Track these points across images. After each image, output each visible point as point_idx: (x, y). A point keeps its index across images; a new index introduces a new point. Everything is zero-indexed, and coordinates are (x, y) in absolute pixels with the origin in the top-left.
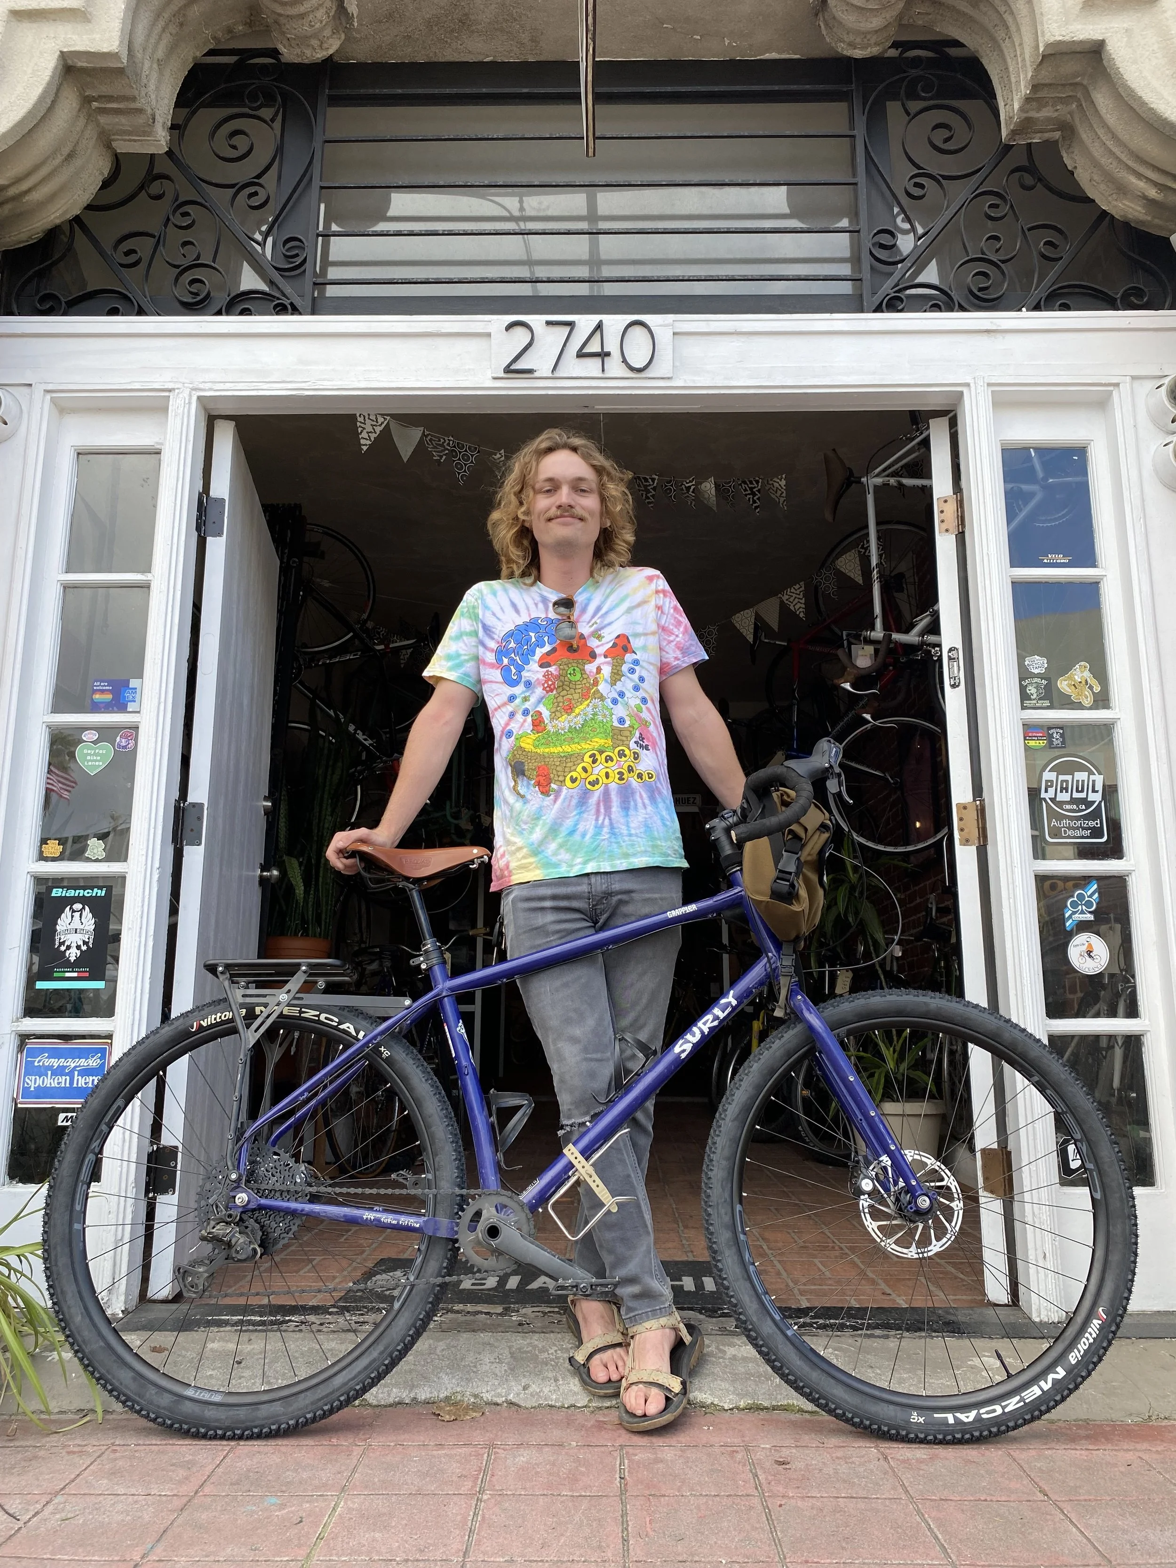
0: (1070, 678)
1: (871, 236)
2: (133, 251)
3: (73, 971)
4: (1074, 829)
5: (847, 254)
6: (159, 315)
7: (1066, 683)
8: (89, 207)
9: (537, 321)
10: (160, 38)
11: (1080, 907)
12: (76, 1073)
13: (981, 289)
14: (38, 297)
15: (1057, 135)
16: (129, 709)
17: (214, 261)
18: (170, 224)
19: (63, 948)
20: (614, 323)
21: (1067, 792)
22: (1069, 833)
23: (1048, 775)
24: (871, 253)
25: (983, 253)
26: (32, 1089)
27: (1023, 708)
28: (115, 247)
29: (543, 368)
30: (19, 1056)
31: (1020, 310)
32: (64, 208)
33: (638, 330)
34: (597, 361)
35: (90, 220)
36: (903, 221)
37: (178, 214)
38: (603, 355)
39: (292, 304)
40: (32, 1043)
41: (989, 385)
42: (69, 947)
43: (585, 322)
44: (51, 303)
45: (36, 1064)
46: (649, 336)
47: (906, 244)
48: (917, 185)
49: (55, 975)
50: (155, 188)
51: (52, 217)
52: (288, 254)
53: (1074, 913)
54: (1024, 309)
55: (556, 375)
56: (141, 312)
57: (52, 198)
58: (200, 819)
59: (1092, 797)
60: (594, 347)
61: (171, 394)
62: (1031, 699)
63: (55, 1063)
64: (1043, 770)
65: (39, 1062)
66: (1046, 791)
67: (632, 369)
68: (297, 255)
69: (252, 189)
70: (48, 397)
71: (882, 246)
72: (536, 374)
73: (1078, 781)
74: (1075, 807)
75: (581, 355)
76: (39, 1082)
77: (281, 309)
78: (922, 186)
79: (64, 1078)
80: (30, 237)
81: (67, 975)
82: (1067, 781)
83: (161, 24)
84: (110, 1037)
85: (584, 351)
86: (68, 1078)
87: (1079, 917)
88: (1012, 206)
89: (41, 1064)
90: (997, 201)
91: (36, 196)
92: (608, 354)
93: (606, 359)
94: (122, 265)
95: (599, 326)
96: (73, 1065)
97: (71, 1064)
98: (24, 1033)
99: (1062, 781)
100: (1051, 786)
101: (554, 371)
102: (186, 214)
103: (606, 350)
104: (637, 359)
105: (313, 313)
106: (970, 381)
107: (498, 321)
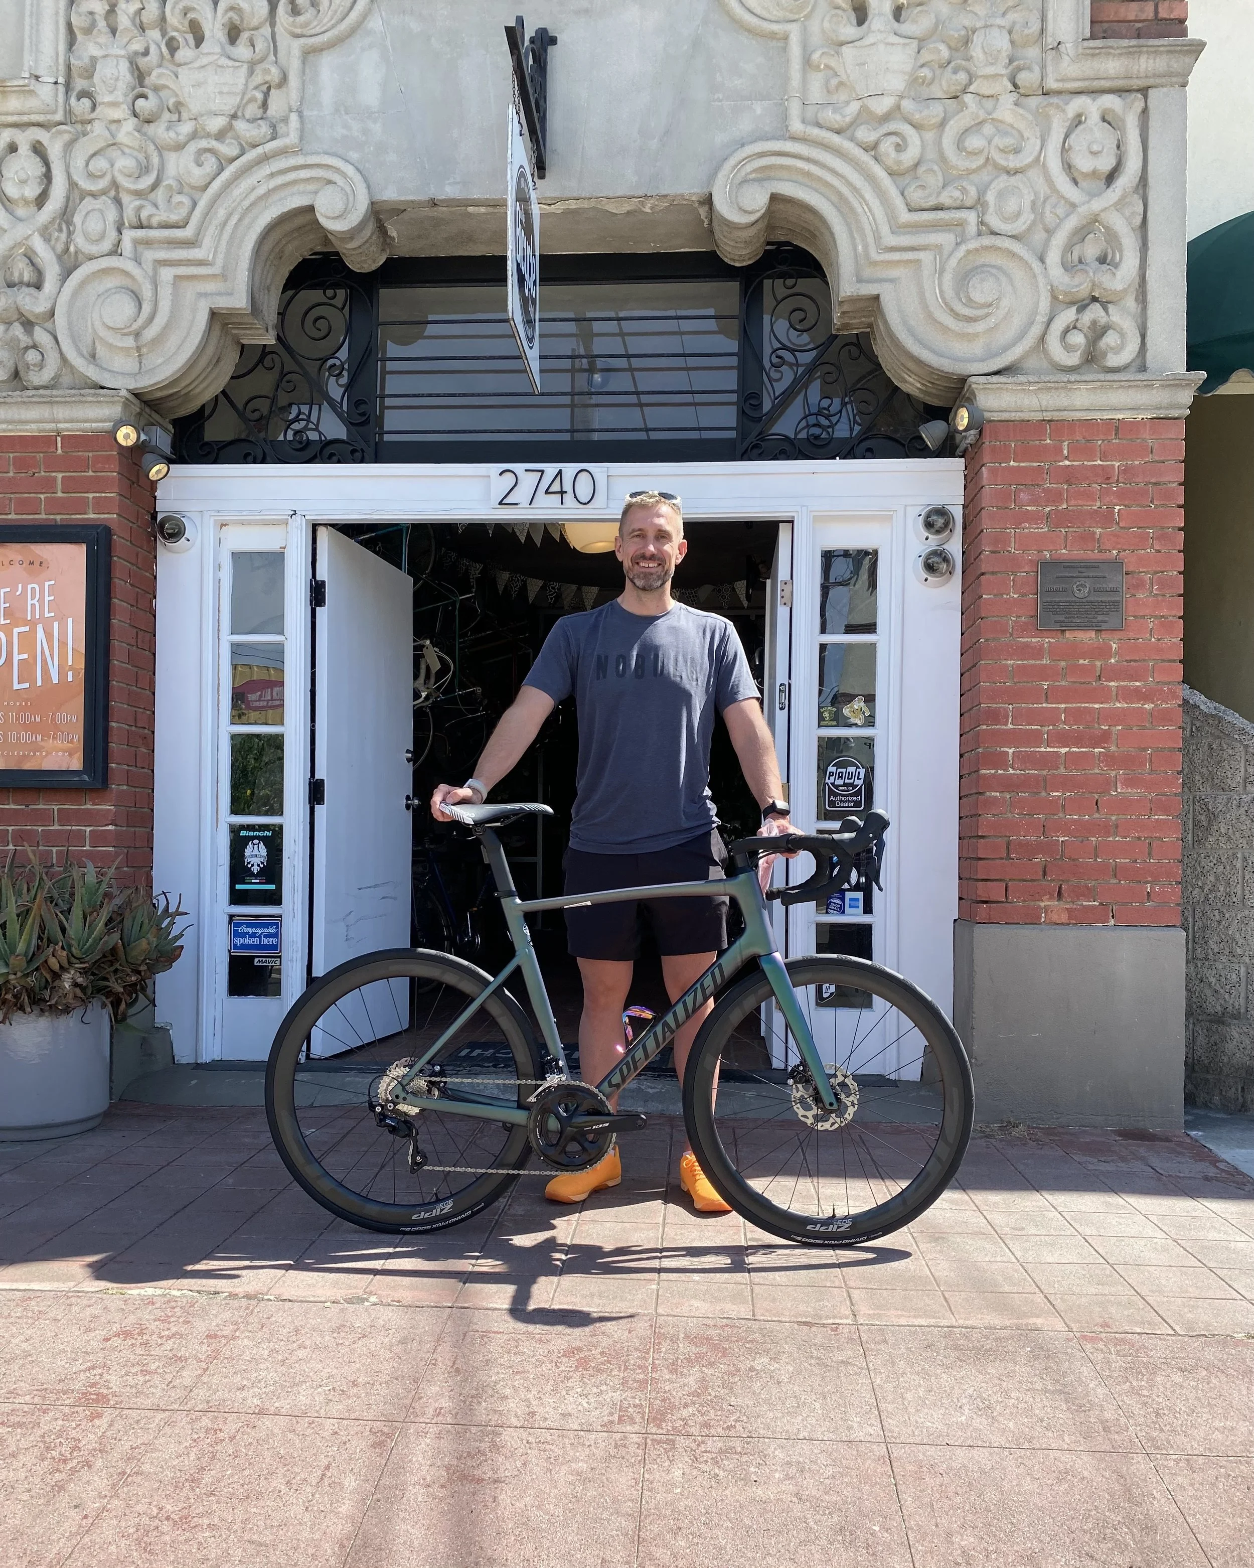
0: (851, 707)
1: (744, 397)
2: (257, 409)
3: (256, 879)
4: (844, 802)
7: (847, 710)
9: (519, 467)
10: (268, 272)
12: (263, 936)
13: (814, 438)
14: (199, 446)
15: (868, 330)
16: (279, 724)
17: (310, 417)
18: (280, 389)
19: (249, 866)
20: (569, 469)
21: (841, 779)
22: (841, 804)
23: (831, 769)
24: (743, 410)
25: (818, 409)
26: (239, 945)
27: (819, 727)
29: (525, 502)
30: (229, 926)
31: (834, 458)
33: (584, 474)
34: (558, 497)
37: (284, 381)
38: (562, 492)
39: (362, 450)
40: (236, 920)
41: (811, 511)
42: (252, 865)
43: (551, 469)
45: (239, 931)
46: (592, 478)
48: (778, 356)
49: (246, 881)
52: (357, 411)
54: (837, 457)
55: (532, 505)
59: (857, 782)
60: (556, 487)
62: (824, 721)
63: (249, 930)
64: (828, 765)
65: (241, 930)
66: (829, 779)
67: (580, 502)
68: (364, 413)
69: (332, 361)
71: (750, 405)
72: (520, 505)
73: (849, 772)
74: (846, 788)
75: (547, 492)
76: (242, 941)
78: (781, 357)
81: (254, 881)
82: (842, 773)
83: (269, 263)
84: (281, 916)
85: (550, 490)
86: (258, 939)
88: (842, 372)
90: (831, 369)
92: (566, 492)
93: (564, 495)
94: (251, 420)
95: (560, 472)
97: (259, 931)
98: (231, 914)
99: (839, 773)
100: (832, 776)
101: (530, 504)
102: (289, 382)
103: (564, 490)
104: (584, 496)
105: (376, 462)
106: (798, 509)
107: (495, 468)
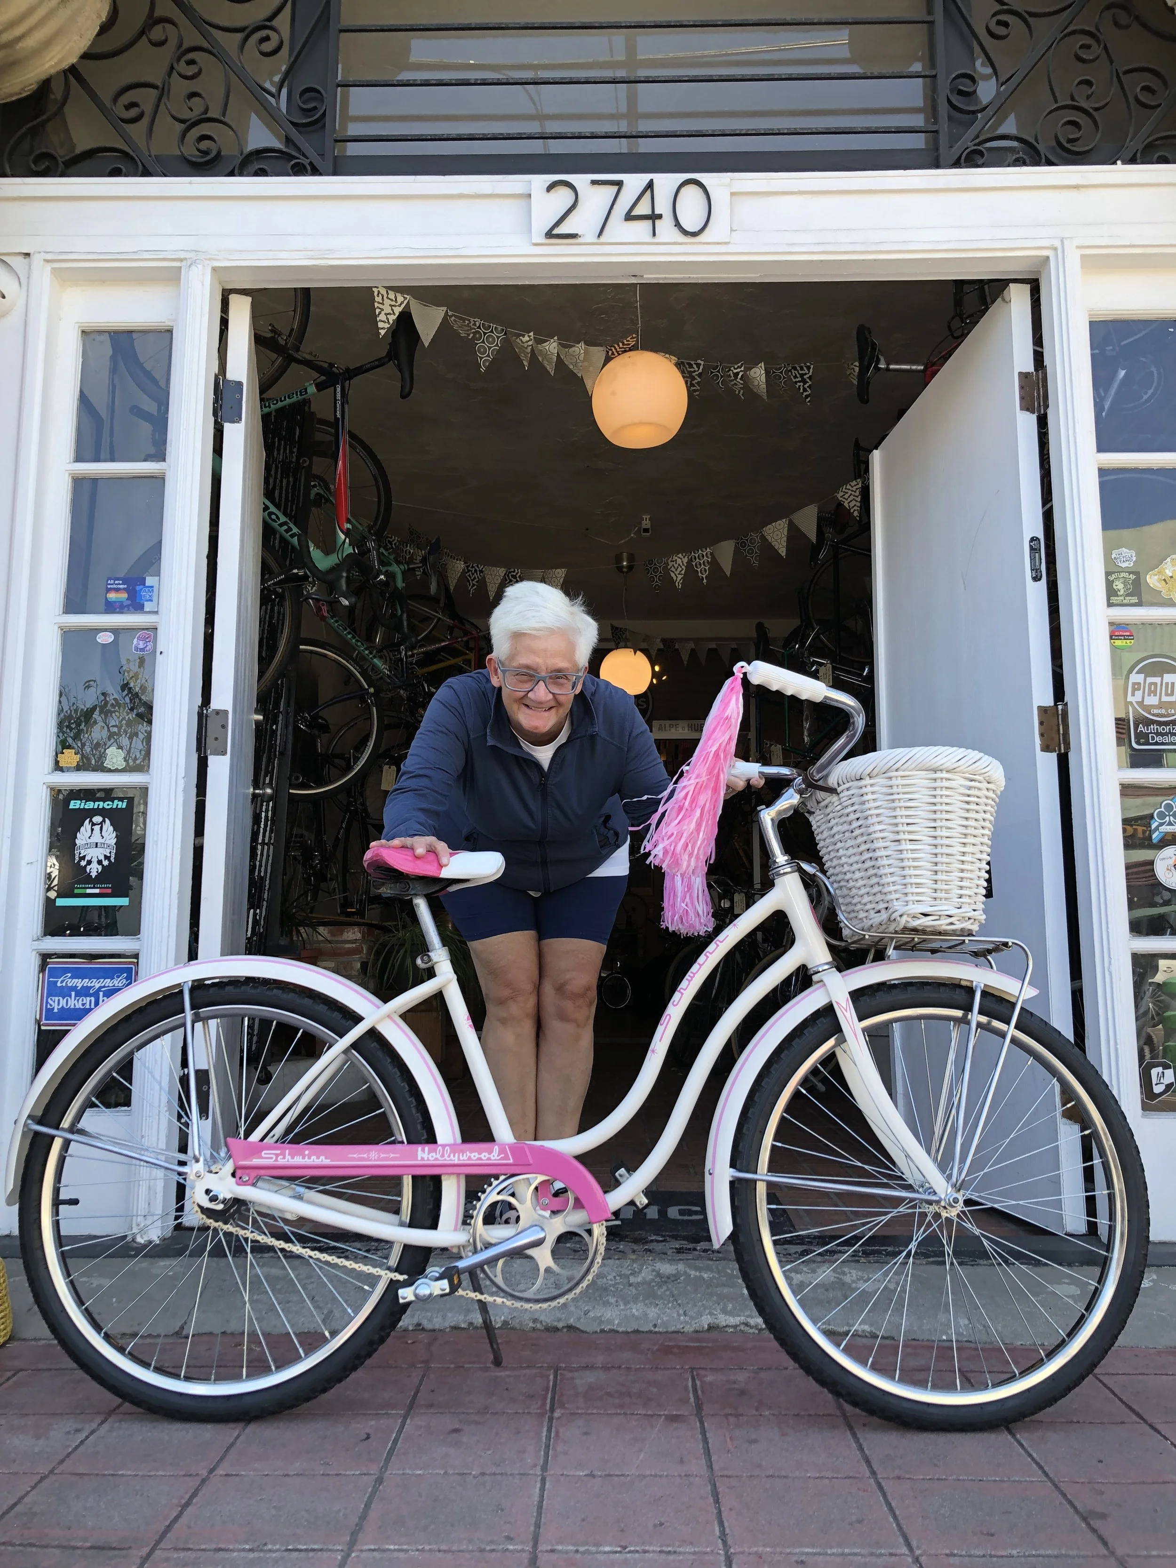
0: (1160, 572)
1: (949, 81)
2: (134, 105)
3: (94, 888)
4: (1162, 734)
5: (920, 103)
6: (165, 176)
7: (1156, 577)
8: (85, 56)
9: (580, 180)
11: (1167, 818)
12: (101, 994)
13: (1070, 141)
14: (32, 157)
16: (147, 609)
17: (224, 115)
18: (175, 74)
19: (83, 863)
20: (666, 182)
21: (1155, 695)
22: (1158, 739)
24: (949, 101)
25: (1073, 99)
26: (56, 1010)
27: (1110, 605)
28: (115, 100)
29: (588, 232)
30: (41, 975)
31: (1114, 163)
32: (59, 56)
33: (691, 191)
34: (647, 224)
35: (88, 70)
36: (983, 65)
37: (182, 62)
38: (654, 217)
39: (311, 164)
40: (54, 963)
41: (1078, 247)
42: (89, 862)
43: (634, 182)
44: (47, 163)
45: (59, 984)
46: (704, 197)
47: (987, 91)
48: (1000, 23)
49: (76, 891)
50: (157, 33)
51: (47, 66)
52: (304, 107)
53: (1161, 824)
54: (1119, 162)
55: (603, 239)
56: (146, 173)
57: (47, 44)
58: (224, 727)
60: (643, 208)
61: (183, 264)
62: (1117, 596)
63: (79, 983)
64: (1130, 671)
65: (62, 982)
66: (1133, 695)
67: (685, 233)
68: (315, 108)
69: (263, 33)
70: (48, 267)
71: (961, 93)
72: (579, 240)
73: (1167, 684)
74: (1163, 711)
75: (629, 217)
76: (63, 1002)
77: (299, 170)
78: (1005, 24)
79: (88, 999)
80: (23, 89)
81: (89, 891)
82: (1155, 684)
84: (136, 956)
85: (632, 214)
86: (93, 999)
87: (1165, 829)
88: (1105, 47)
89: (64, 984)
90: (1088, 40)
91: (30, 42)
92: (660, 217)
93: (657, 222)
94: (124, 121)
95: (650, 185)
96: (97, 986)
97: (96, 984)
98: (45, 952)
99: (1151, 684)
100: (1139, 689)
101: (600, 234)
102: (191, 62)
103: (657, 212)
104: (691, 222)
105: (335, 173)
106: (1057, 244)
107: (539, 181)
